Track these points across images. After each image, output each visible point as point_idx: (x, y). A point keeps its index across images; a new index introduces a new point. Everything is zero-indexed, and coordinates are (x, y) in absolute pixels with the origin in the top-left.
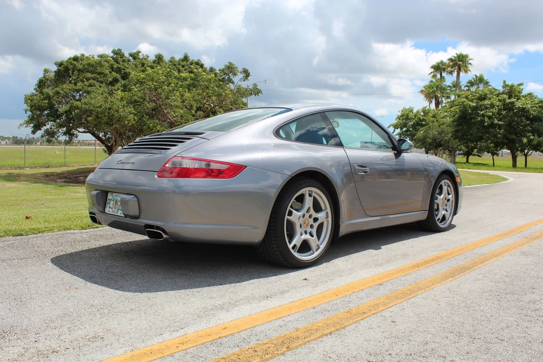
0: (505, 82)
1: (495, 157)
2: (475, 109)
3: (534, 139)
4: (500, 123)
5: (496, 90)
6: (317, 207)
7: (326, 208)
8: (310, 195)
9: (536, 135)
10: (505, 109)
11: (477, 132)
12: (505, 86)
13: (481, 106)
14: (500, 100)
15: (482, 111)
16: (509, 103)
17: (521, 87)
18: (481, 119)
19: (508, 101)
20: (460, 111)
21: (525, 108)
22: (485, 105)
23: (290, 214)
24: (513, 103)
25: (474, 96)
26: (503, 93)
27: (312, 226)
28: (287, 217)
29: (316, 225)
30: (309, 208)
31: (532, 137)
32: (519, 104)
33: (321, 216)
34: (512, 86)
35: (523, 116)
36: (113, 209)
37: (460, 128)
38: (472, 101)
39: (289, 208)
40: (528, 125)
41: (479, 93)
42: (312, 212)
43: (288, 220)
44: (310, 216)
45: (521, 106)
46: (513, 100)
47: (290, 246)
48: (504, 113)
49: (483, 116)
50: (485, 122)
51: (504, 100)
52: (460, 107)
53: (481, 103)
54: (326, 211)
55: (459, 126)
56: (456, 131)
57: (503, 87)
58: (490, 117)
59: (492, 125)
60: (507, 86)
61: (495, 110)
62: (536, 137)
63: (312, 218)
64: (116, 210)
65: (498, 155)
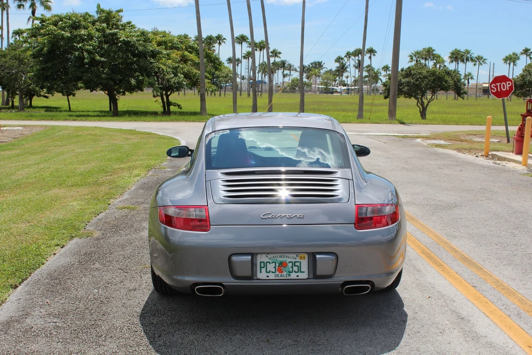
0: (99, 6)
2: (70, 40)
3: (143, 79)
4: (103, 59)
5: (90, 16)
9: (145, 74)
10: (106, 43)
11: (75, 71)
12: (100, 11)
13: (76, 37)
14: (98, 30)
15: (78, 43)
16: (110, 34)
17: (121, 14)
18: (79, 54)
19: (108, 31)
20: (49, 42)
21: (130, 42)
22: (80, 36)
24: (115, 34)
25: (66, 23)
26: (99, 20)
31: (141, 78)
32: (122, 37)
34: (109, 13)
35: (128, 50)
37: (50, 64)
38: (63, 29)
40: (135, 62)
41: (72, 20)
45: (126, 39)
46: (114, 31)
48: (106, 46)
49: (81, 50)
50: (85, 59)
51: (103, 30)
52: (50, 37)
53: (75, 33)
55: (46, 62)
56: (43, 69)
57: (97, 12)
58: (89, 52)
59: (93, 62)
60: (103, 11)
61: (95, 42)
62: (146, 78)
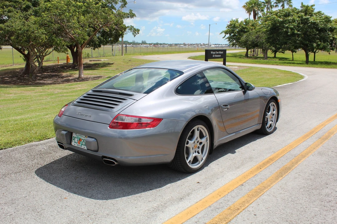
0: (302, 3)
1: (294, 53)
2: (282, 23)
3: (320, 44)
4: (298, 33)
5: (297, 9)
6: (201, 136)
7: (206, 135)
8: (198, 130)
9: (322, 41)
10: (302, 23)
11: (283, 39)
12: (303, 6)
13: (286, 20)
14: (299, 17)
15: (286, 24)
16: (305, 19)
17: (313, 7)
18: (286, 30)
19: (304, 17)
20: (272, 24)
21: (316, 22)
22: (288, 20)
23: (188, 143)
24: (308, 19)
25: (281, 14)
26: (301, 11)
27: (199, 148)
28: (186, 145)
29: (201, 146)
30: (197, 137)
31: (319, 43)
32: (312, 20)
33: (203, 140)
34: (308, 7)
35: (314, 28)
36: (78, 144)
37: (271, 36)
38: (280, 17)
39: (187, 140)
40: (318, 34)
41: (285, 12)
42: (199, 139)
43: (186, 147)
44: (198, 142)
45: (313, 21)
46: (308, 17)
47: (188, 162)
48: (301, 26)
49: (287, 28)
50: (288, 32)
51: (302, 17)
52: (272, 21)
53: (286, 19)
54: (206, 138)
55: (270, 34)
56: (268, 38)
57: (301, 7)
58: (292, 29)
59: (293, 34)
60: (304, 6)
61: (295, 24)
62: (322, 43)
63: (199, 143)
64: (80, 145)
65: (296, 52)
